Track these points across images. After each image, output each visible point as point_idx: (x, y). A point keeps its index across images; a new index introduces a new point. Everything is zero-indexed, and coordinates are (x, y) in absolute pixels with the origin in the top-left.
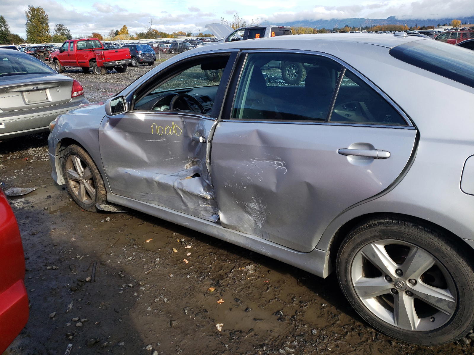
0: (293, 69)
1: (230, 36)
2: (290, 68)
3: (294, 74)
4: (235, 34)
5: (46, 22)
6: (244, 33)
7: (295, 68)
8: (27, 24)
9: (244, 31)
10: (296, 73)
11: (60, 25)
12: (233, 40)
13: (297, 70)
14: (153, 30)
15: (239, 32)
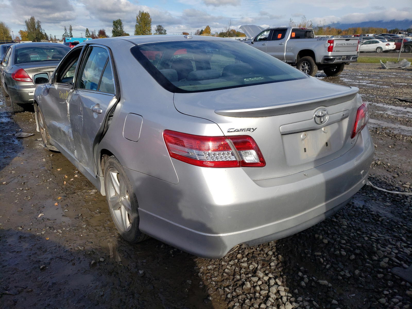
0: (306, 65)
1: (258, 36)
2: (304, 64)
3: (307, 69)
4: (263, 34)
5: (149, 24)
6: (269, 33)
7: (308, 64)
8: (136, 26)
9: (269, 32)
10: (309, 69)
11: (159, 26)
12: (261, 40)
13: (310, 67)
14: (232, 30)
15: (266, 32)
